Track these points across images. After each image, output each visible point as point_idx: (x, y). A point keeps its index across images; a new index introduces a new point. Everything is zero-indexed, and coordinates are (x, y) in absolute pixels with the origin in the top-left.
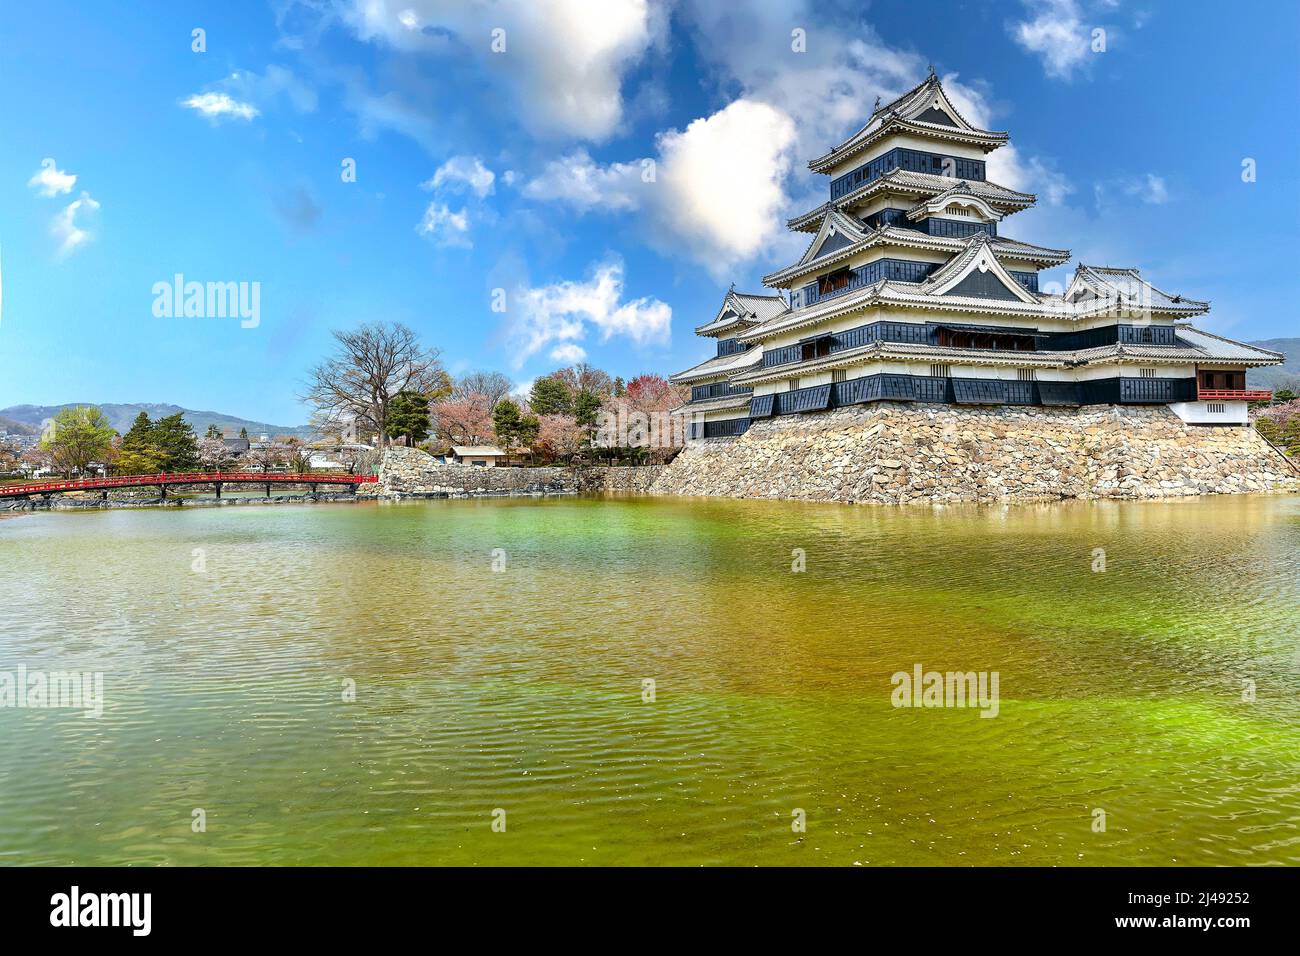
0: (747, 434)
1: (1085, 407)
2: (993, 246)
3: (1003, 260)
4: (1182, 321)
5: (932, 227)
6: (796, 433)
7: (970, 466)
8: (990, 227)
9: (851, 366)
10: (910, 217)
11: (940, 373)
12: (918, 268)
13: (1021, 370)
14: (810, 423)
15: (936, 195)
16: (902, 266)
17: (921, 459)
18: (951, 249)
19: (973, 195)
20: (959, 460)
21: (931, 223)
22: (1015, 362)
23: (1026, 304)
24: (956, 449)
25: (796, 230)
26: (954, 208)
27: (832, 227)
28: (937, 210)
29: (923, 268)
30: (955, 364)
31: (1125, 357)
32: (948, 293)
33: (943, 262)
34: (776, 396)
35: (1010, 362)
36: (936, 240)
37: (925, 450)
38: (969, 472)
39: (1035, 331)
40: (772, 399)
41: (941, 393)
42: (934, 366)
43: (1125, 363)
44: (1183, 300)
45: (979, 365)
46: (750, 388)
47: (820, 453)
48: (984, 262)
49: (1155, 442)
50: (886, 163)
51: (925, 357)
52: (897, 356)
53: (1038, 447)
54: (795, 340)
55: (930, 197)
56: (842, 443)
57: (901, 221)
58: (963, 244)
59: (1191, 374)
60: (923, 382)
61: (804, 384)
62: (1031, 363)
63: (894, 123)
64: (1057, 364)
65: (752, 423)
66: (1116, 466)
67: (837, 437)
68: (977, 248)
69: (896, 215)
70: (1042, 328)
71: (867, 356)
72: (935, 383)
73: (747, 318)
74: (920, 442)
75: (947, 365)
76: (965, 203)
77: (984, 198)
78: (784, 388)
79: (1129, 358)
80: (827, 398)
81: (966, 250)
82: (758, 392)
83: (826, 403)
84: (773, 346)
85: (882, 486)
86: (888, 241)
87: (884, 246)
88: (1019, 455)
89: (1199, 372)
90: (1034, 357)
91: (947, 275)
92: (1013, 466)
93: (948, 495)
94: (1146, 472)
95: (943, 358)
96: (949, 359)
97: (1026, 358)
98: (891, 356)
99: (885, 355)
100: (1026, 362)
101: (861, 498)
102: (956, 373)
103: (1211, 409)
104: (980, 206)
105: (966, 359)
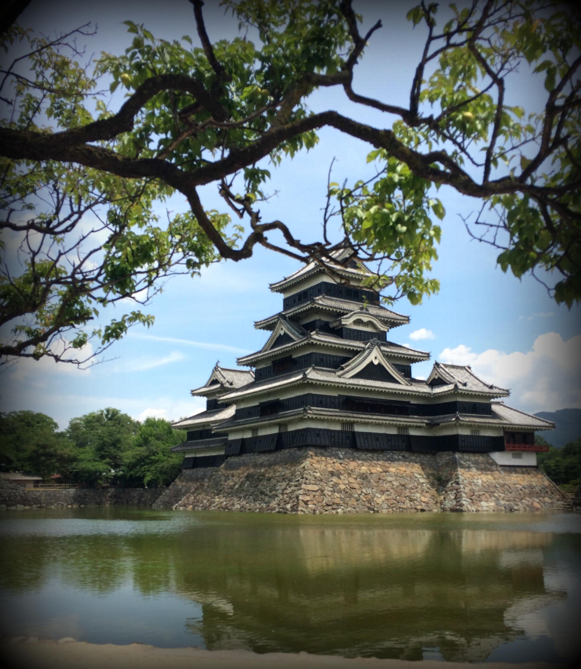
0: (223, 466)
1: (439, 453)
2: (383, 348)
3: (388, 357)
4: (496, 400)
5: (344, 334)
6: (255, 466)
7: (364, 490)
8: (382, 336)
9: (291, 422)
10: (331, 326)
11: (348, 429)
12: (335, 359)
13: (399, 428)
14: (263, 458)
15: (347, 314)
16: (325, 358)
17: (333, 485)
18: (355, 349)
19: (370, 315)
20: (356, 486)
21: (344, 331)
22: (395, 423)
23: (403, 386)
24: (356, 479)
25: (260, 328)
26: (358, 322)
27: (282, 329)
28: (348, 323)
29: (338, 359)
30: (357, 423)
31: (460, 422)
32: (354, 377)
33: (351, 356)
34: (243, 440)
35: (391, 422)
36: (346, 342)
37: (335, 479)
38: (363, 494)
39: (409, 402)
40: (240, 442)
41: (348, 441)
42: (343, 423)
43: (461, 426)
44: (496, 388)
45: (372, 424)
46: (226, 434)
47: (269, 479)
48: (376, 358)
49: (479, 477)
50: (317, 290)
51: (337, 418)
52: (319, 417)
53: (409, 479)
54: (256, 403)
55: (344, 314)
56: (283, 473)
57: (326, 329)
58: (363, 346)
59: (501, 434)
60: (336, 434)
61: (261, 433)
62: (405, 423)
63: (321, 267)
64: (421, 425)
65: (227, 458)
66: (455, 491)
67: (280, 469)
68: (371, 349)
69: (322, 324)
70: (413, 402)
71: (299, 416)
72: (344, 435)
73: (227, 385)
74: (332, 474)
75: (352, 424)
76: (365, 319)
77: (377, 316)
78: (248, 435)
79: (462, 423)
80: (275, 443)
81: (364, 350)
82: (231, 437)
83: (274, 446)
84: (243, 406)
85: (306, 503)
86: (315, 342)
87: (312, 345)
88: (396, 484)
89: (506, 433)
90: (406, 420)
91: (353, 365)
92: (392, 491)
93: (348, 509)
94: (472, 496)
95: (348, 419)
96: (352, 419)
97: (402, 420)
98: (314, 416)
99: (310, 416)
100: (401, 423)
101: (292, 511)
102: (358, 429)
103: (516, 456)
104: (375, 322)
105: (363, 420)
